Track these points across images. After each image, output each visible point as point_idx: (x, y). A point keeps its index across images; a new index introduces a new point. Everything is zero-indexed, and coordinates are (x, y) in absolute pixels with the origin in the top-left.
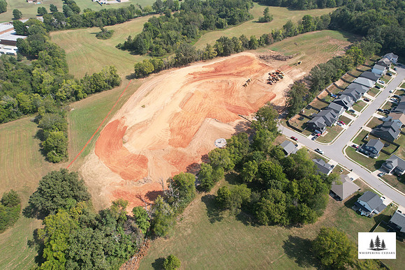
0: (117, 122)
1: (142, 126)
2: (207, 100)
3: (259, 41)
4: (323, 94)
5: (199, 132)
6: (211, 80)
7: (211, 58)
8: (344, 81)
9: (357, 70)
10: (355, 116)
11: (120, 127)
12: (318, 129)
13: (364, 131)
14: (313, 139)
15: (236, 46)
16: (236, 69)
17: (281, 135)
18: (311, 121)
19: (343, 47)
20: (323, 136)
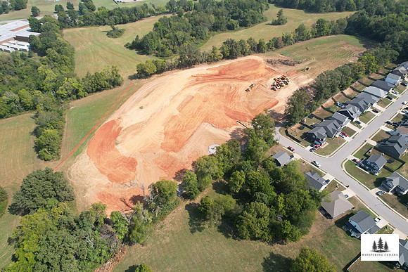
0: (113, 122)
1: (137, 128)
2: (207, 103)
3: (268, 45)
4: (329, 102)
5: (193, 137)
6: (213, 83)
7: (217, 61)
8: (354, 89)
9: (369, 78)
10: (360, 127)
11: (115, 128)
12: (318, 140)
13: (368, 145)
14: (311, 151)
15: (243, 49)
16: (241, 73)
17: (278, 144)
18: (311, 131)
19: (357, 53)
20: (322, 147)
